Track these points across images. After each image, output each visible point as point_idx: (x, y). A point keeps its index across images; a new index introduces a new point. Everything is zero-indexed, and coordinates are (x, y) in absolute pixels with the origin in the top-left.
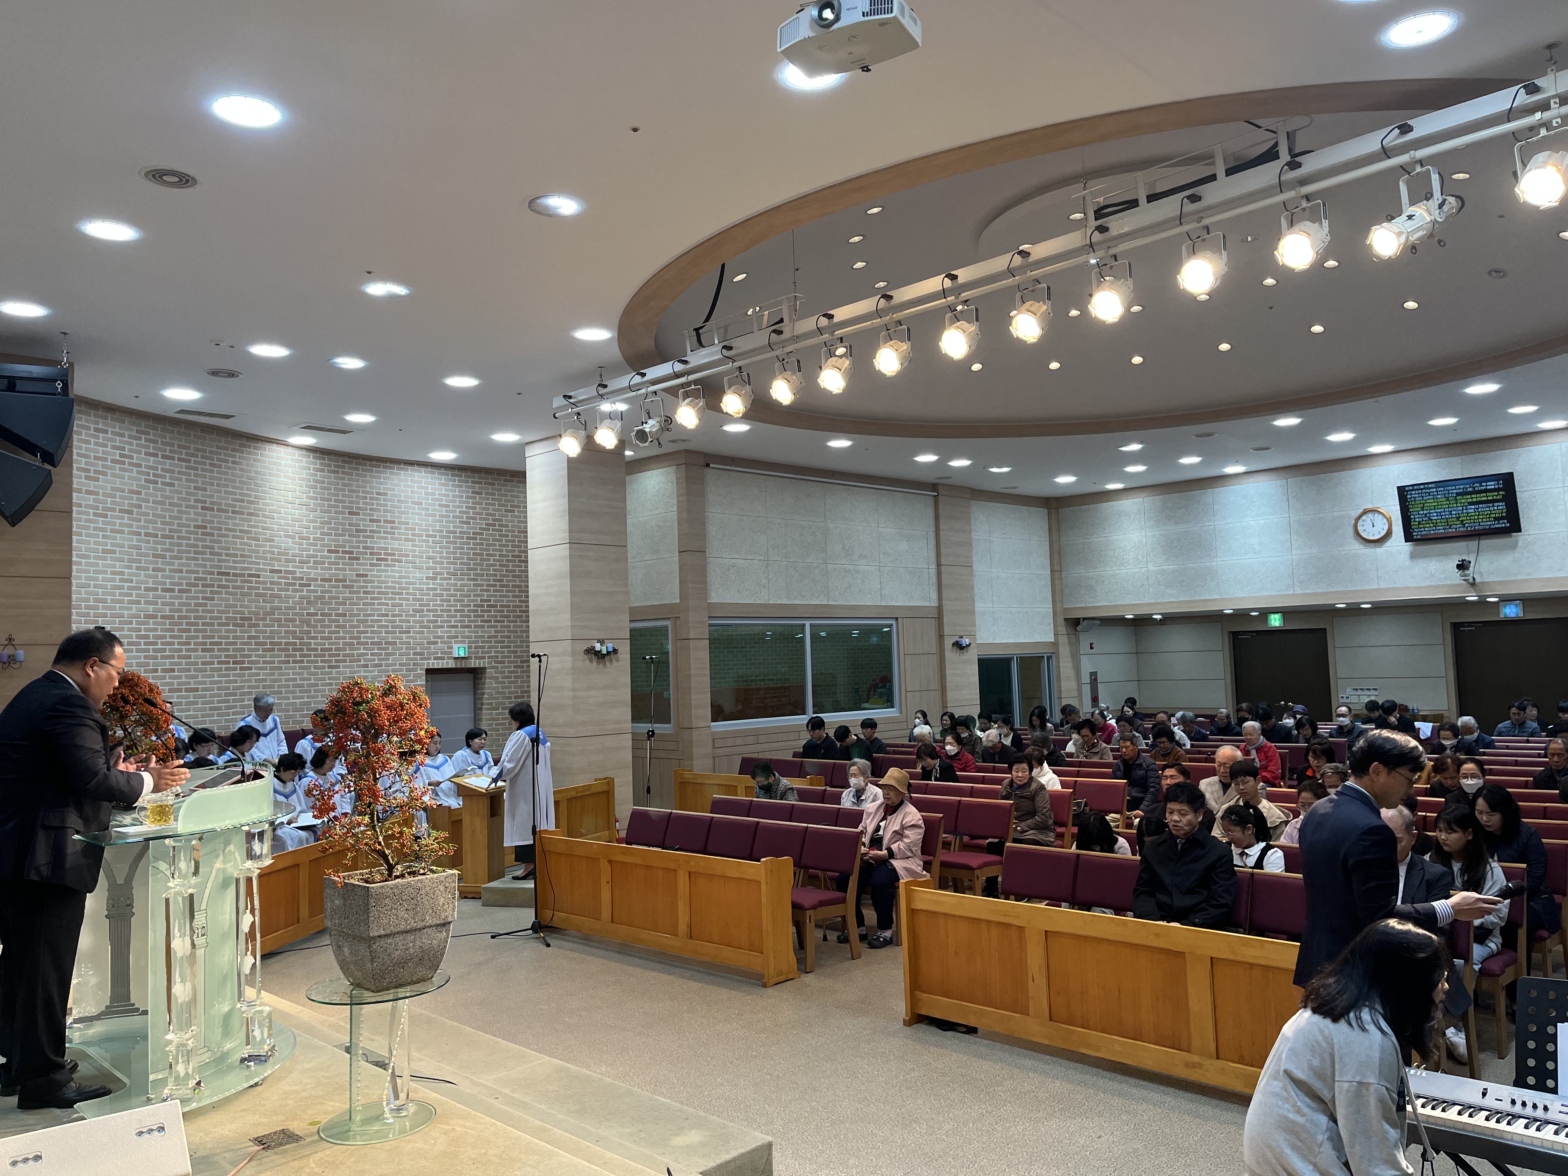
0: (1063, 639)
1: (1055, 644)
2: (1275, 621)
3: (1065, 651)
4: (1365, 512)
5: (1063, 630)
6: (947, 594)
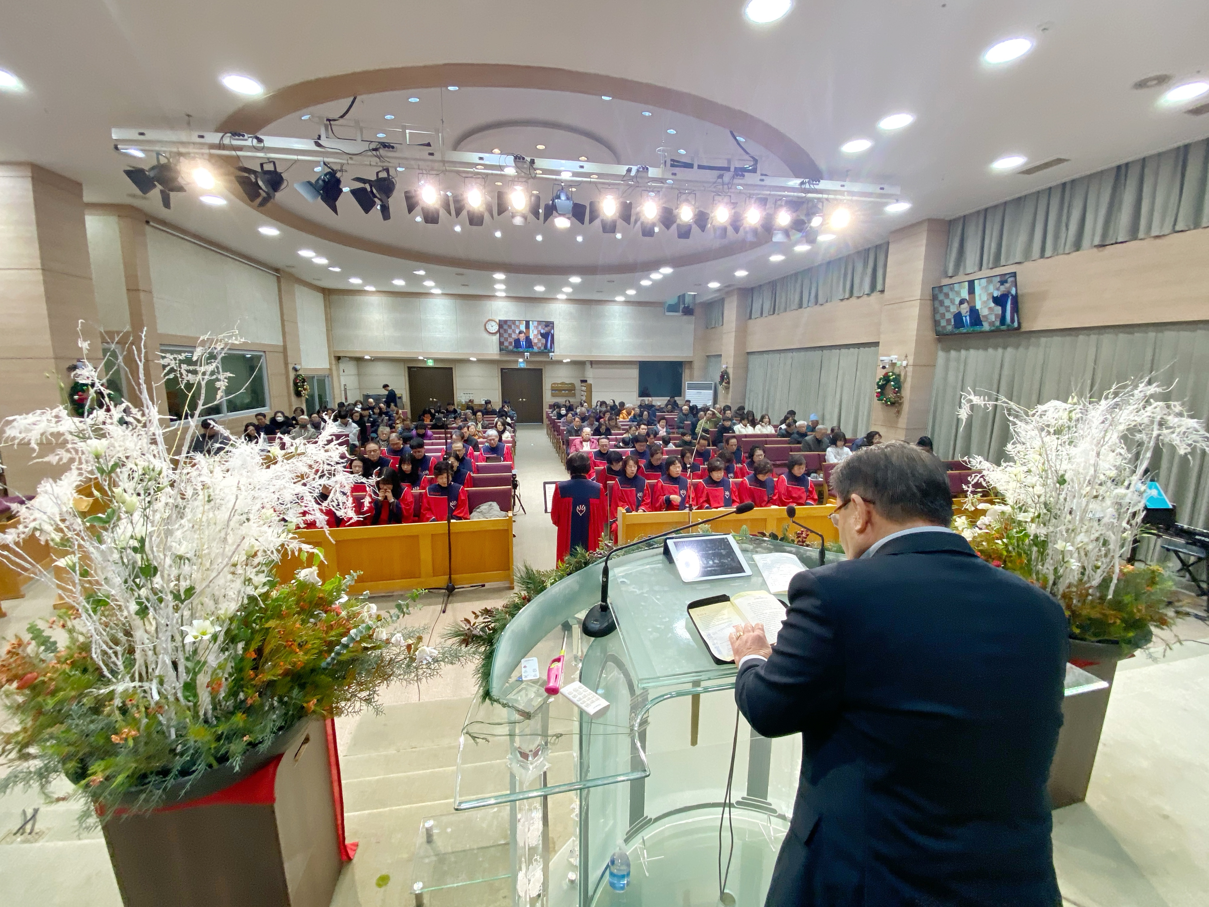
0: (334, 368)
1: (330, 369)
2: (430, 363)
3: (335, 373)
4: (489, 320)
5: (334, 362)
6: (288, 338)
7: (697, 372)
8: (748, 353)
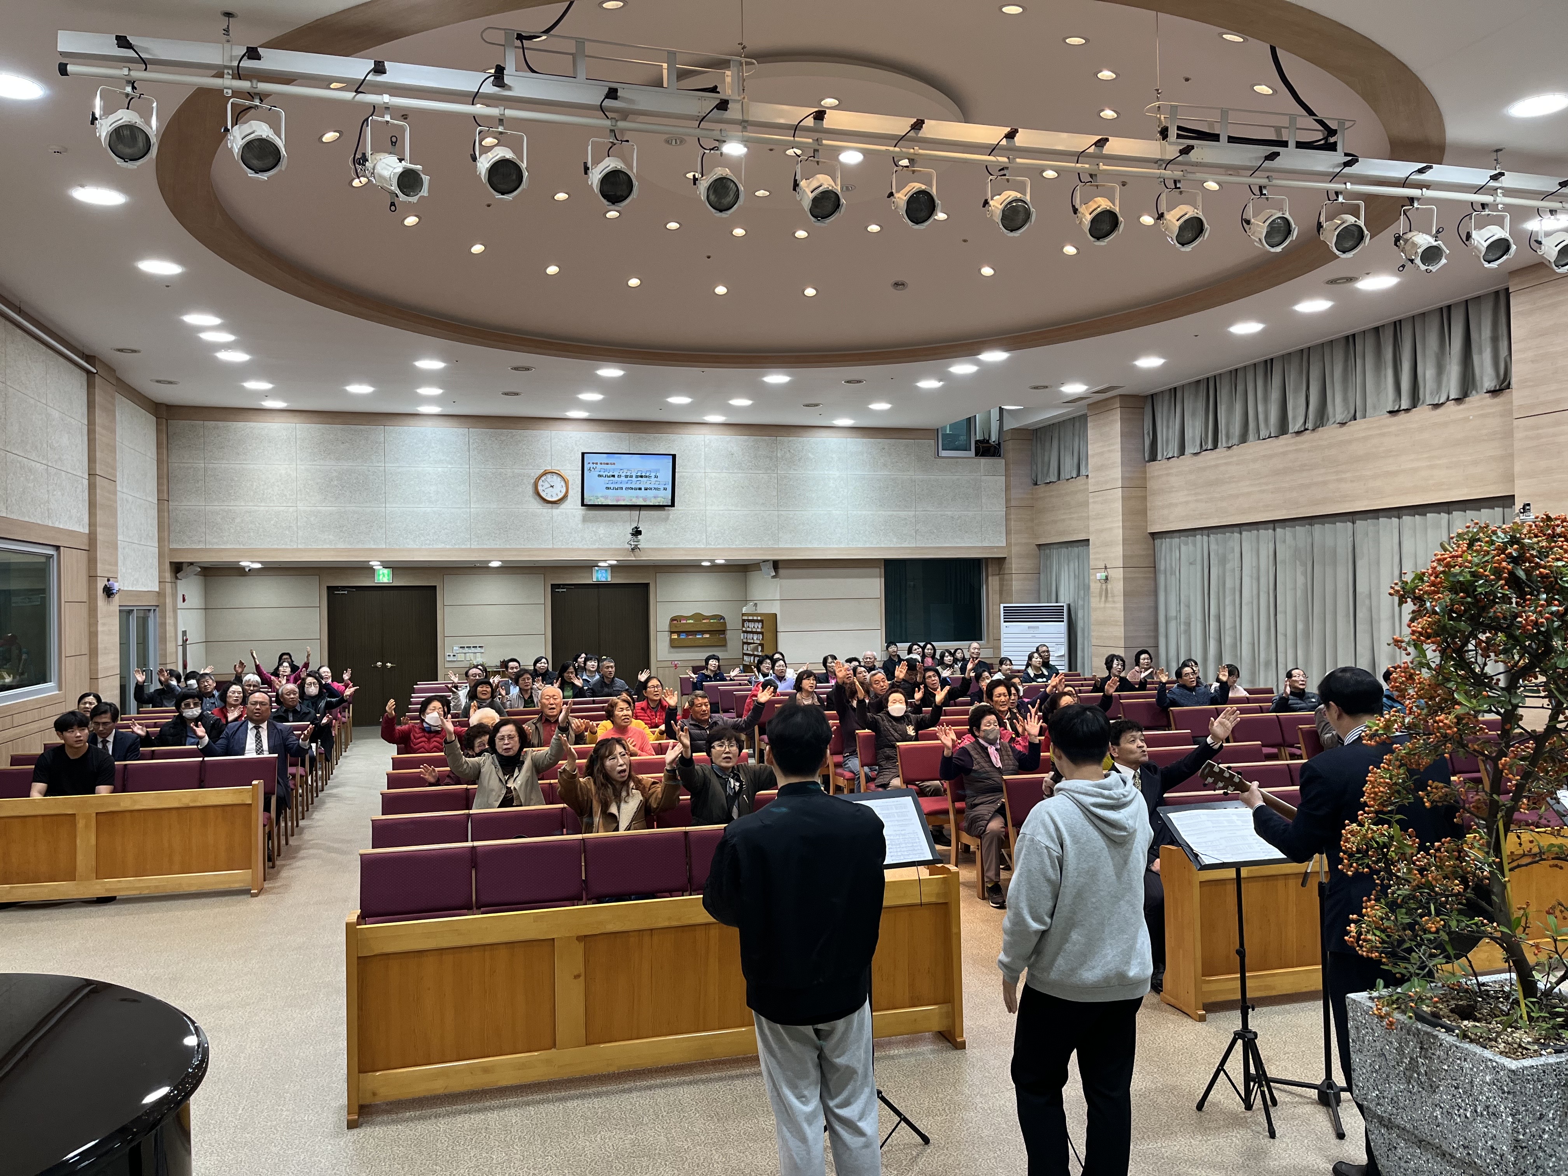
0: (167, 589)
1: (160, 594)
2: (384, 577)
3: (168, 603)
4: (545, 473)
5: (168, 576)
6: (100, 517)
7: (1017, 583)
8: (1154, 535)
